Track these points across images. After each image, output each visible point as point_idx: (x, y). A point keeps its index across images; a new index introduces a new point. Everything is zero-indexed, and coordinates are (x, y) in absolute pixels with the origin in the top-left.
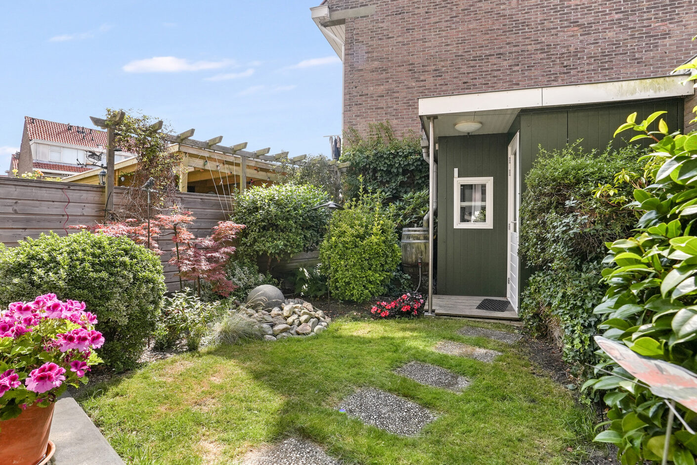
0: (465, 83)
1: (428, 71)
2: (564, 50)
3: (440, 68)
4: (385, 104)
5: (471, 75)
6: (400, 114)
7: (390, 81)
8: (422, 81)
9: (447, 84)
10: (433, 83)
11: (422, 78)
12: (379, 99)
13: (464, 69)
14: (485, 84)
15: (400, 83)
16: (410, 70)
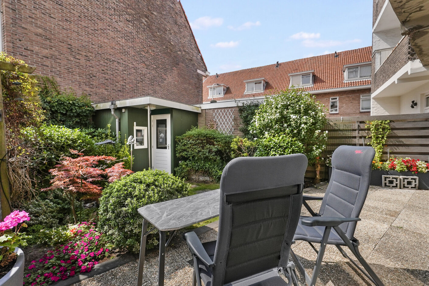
0: (102, 70)
1: (81, 55)
2: (141, 72)
3: (89, 56)
4: (50, 64)
5: (106, 67)
6: (62, 75)
7: (54, 49)
8: (78, 59)
9: (93, 67)
10: (85, 63)
11: (77, 57)
12: (44, 58)
13: (102, 62)
14: (112, 75)
15: (62, 54)
16: (69, 49)
